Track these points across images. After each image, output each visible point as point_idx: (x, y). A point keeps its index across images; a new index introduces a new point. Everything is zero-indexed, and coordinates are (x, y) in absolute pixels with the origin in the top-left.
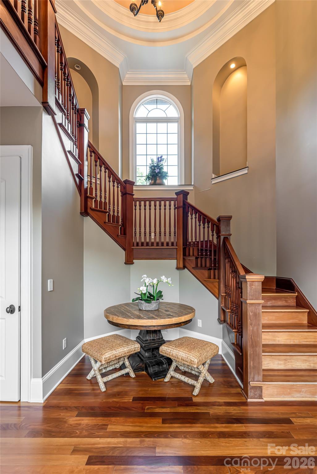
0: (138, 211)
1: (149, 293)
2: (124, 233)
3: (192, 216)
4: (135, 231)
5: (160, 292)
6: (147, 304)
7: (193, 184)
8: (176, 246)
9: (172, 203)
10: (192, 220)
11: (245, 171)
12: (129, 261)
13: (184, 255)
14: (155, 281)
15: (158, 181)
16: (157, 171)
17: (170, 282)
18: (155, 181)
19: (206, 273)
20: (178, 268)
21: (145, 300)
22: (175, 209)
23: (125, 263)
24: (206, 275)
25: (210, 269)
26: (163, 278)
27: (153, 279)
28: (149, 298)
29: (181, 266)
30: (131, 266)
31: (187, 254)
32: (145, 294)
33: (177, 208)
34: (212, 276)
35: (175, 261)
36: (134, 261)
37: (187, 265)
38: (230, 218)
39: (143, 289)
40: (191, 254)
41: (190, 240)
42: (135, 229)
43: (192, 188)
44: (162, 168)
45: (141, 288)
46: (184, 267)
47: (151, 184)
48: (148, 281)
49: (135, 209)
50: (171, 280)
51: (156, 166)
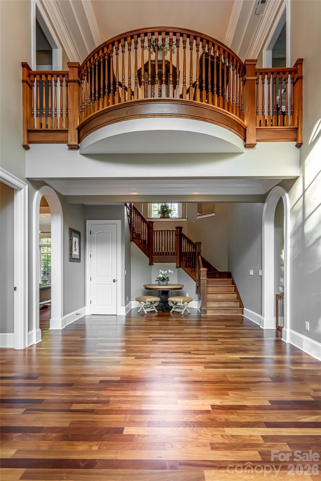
0: (155, 236)
1: (163, 277)
2: (149, 249)
3: (184, 240)
4: (154, 248)
5: (168, 278)
6: (163, 282)
7: (186, 217)
8: (176, 255)
9: (174, 232)
10: (184, 242)
11: (214, 215)
12: (151, 264)
13: (180, 260)
14: (166, 272)
15: (166, 216)
16: (165, 209)
17: (172, 272)
18: (164, 215)
19: (190, 269)
20: (177, 267)
21: (161, 280)
22: (175, 236)
23: (149, 265)
24: (191, 270)
25: (192, 267)
26: (170, 271)
27: (165, 271)
28: (164, 279)
29: (179, 266)
30: (152, 266)
31: (181, 260)
32: (161, 278)
33: (176, 235)
34: (193, 271)
35: (175, 263)
36: (154, 263)
37: (182, 266)
38: (201, 243)
39: (161, 276)
40: (184, 259)
41: (183, 252)
42: (154, 247)
43: (186, 220)
44: (168, 207)
45: (160, 275)
46: (180, 267)
47: (161, 218)
48: (163, 272)
49: (154, 236)
50: (173, 271)
51: (164, 206)
